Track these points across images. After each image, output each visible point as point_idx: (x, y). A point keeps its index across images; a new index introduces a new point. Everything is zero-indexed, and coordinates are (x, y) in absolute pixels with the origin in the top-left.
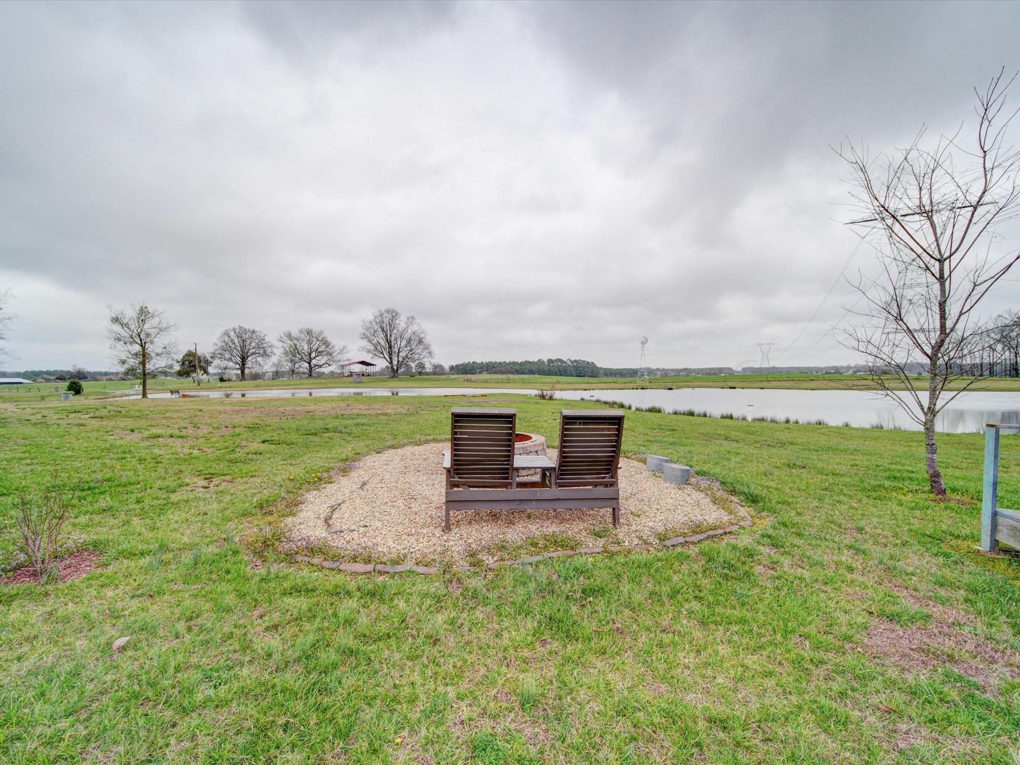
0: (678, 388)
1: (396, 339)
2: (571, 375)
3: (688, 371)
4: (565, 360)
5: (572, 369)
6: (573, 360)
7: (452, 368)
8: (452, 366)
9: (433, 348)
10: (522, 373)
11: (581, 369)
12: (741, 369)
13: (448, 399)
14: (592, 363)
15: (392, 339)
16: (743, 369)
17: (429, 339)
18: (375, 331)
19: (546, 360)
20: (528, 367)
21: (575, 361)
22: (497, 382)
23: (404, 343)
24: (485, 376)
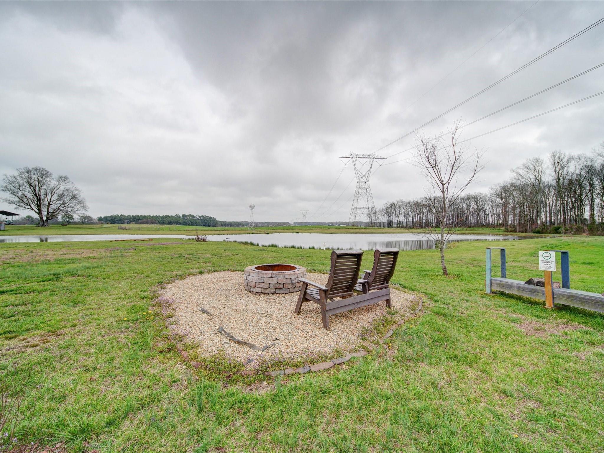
0: (272, 233)
1: (46, 194)
2: (200, 225)
3: (268, 224)
4: (195, 215)
5: (200, 221)
6: (200, 215)
7: (100, 219)
8: (101, 217)
9: (88, 204)
10: (163, 223)
11: (206, 221)
12: (293, 223)
13: (117, 243)
14: (214, 218)
15: (42, 193)
16: (294, 223)
17: (82, 196)
18: (20, 186)
19: (181, 215)
20: (168, 219)
21: (202, 216)
22: (148, 230)
23: (55, 197)
24: (133, 225)
